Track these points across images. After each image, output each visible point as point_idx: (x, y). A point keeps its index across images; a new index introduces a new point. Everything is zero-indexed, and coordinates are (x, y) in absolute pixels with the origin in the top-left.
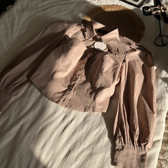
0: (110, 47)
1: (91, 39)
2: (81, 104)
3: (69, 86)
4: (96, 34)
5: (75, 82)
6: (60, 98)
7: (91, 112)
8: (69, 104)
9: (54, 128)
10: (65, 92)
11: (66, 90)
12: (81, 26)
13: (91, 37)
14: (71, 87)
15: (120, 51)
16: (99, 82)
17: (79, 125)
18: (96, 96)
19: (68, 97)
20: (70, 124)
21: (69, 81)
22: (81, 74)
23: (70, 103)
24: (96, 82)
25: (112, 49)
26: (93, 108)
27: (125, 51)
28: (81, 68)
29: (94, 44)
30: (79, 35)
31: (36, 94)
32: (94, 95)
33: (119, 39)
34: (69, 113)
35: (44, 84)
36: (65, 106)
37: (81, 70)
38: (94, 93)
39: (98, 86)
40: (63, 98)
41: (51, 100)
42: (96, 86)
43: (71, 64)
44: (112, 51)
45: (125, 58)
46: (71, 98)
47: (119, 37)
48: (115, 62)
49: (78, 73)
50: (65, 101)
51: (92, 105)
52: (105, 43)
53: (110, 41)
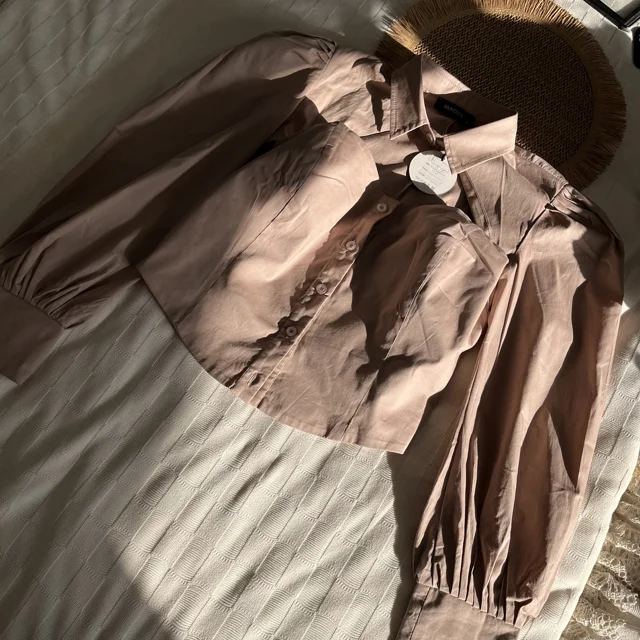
0: (469, 187)
1: (404, 135)
2: (319, 404)
3: (284, 324)
4: (428, 123)
5: (309, 313)
6: (243, 367)
7: (349, 441)
8: (272, 397)
9: (206, 482)
10: (265, 344)
11: (271, 336)
12: (373, 68)
13: (404, 128)
14: (291, 331)
15: (505, 214)
16: (402, 333)
17: (297, 487)
18: (382, 387)
19: (273, 367)
20: (266, 475)
21: (288, 303)
22: (336, 281)
23: (279, 395)
24: (391, 329)
25: (475, 197)
26: (359, 430)
27: (526, 217)
28: (341, 258)
29: (408, 159)
30: (355, 108)
31: (155, 332)
32: (374, 382)
33: (511, 158)
34: (269, 433)
35: (189, 298)
36: (259, 401)
37: (339, 263)
38: (375, 375)
39: (394, 349)
40: (255, 368)
41: (210, 370)
42: (386, 346)
43: (306, 236)
44: (476, 206)
45: (518, 247)
46: (283, 375)
47: (516, 150)
48: (476, 262)
49: (326, 276)
50: (260, 385)
51: (358, 419)
52: (453, 167)
53: (476, 162)
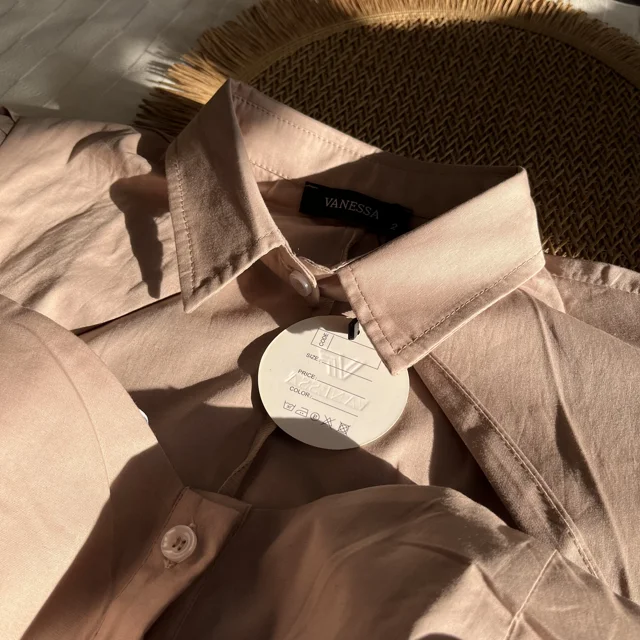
0: (454, 401)
1: (228, 290)
4: (282, 241)
13: (219, 273)
25: (485, 427)
33: (546, 288)
52: (389, 350)
